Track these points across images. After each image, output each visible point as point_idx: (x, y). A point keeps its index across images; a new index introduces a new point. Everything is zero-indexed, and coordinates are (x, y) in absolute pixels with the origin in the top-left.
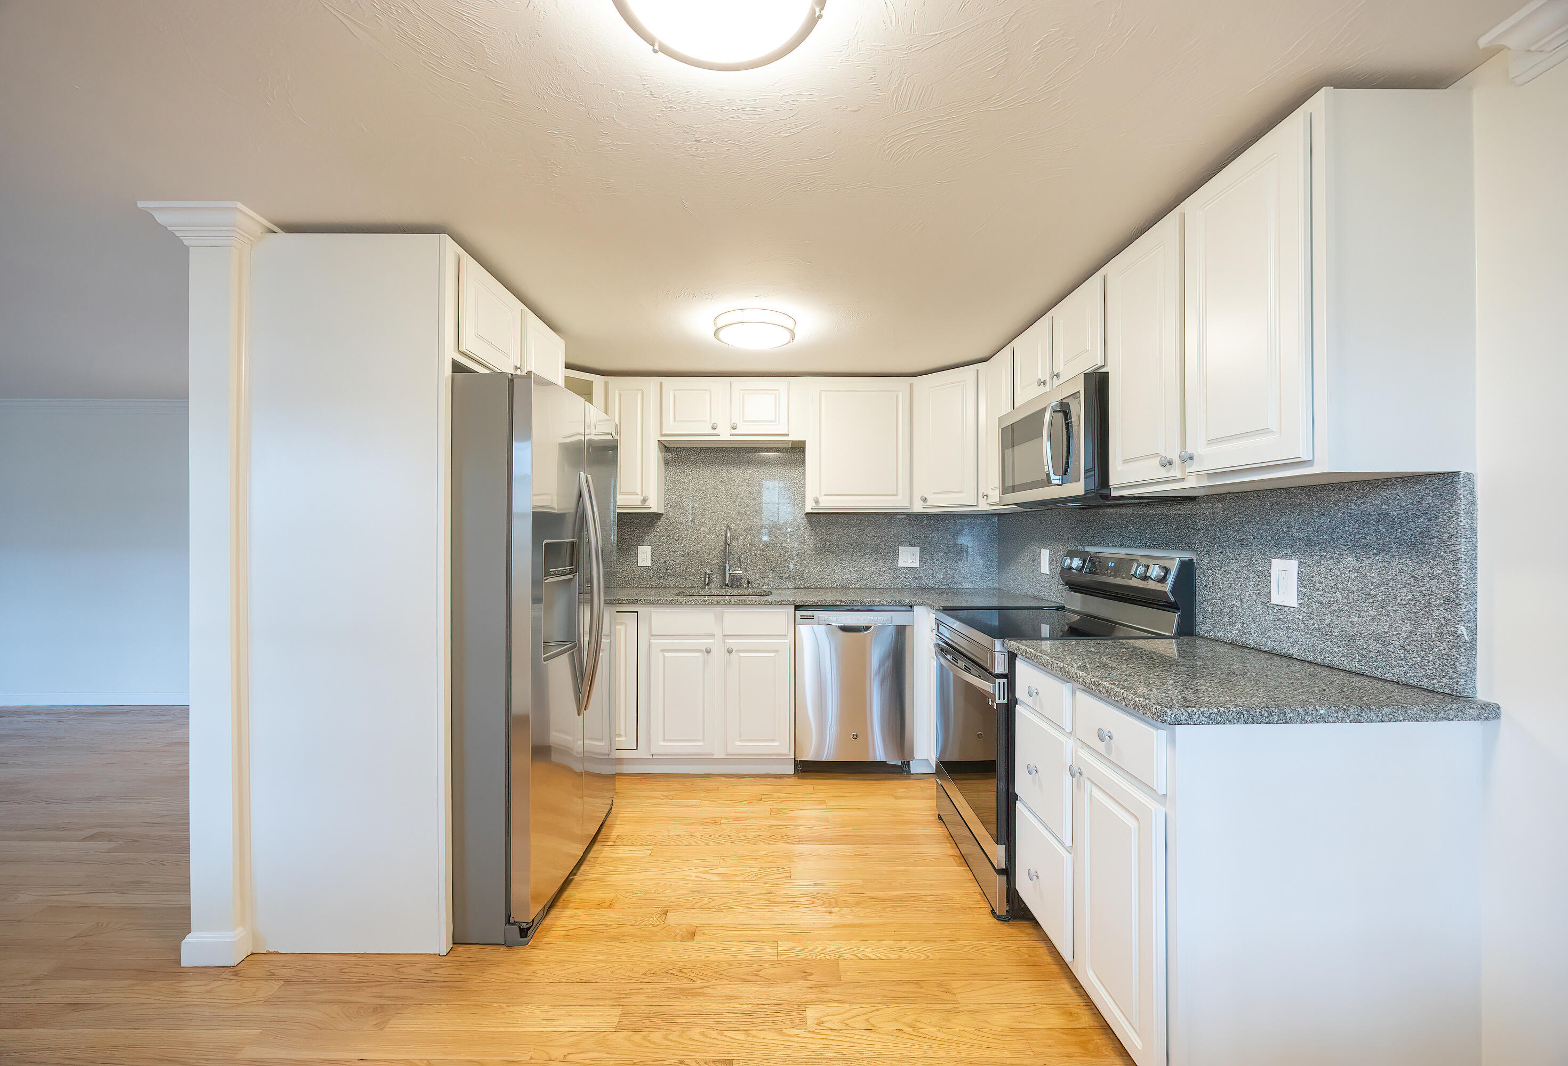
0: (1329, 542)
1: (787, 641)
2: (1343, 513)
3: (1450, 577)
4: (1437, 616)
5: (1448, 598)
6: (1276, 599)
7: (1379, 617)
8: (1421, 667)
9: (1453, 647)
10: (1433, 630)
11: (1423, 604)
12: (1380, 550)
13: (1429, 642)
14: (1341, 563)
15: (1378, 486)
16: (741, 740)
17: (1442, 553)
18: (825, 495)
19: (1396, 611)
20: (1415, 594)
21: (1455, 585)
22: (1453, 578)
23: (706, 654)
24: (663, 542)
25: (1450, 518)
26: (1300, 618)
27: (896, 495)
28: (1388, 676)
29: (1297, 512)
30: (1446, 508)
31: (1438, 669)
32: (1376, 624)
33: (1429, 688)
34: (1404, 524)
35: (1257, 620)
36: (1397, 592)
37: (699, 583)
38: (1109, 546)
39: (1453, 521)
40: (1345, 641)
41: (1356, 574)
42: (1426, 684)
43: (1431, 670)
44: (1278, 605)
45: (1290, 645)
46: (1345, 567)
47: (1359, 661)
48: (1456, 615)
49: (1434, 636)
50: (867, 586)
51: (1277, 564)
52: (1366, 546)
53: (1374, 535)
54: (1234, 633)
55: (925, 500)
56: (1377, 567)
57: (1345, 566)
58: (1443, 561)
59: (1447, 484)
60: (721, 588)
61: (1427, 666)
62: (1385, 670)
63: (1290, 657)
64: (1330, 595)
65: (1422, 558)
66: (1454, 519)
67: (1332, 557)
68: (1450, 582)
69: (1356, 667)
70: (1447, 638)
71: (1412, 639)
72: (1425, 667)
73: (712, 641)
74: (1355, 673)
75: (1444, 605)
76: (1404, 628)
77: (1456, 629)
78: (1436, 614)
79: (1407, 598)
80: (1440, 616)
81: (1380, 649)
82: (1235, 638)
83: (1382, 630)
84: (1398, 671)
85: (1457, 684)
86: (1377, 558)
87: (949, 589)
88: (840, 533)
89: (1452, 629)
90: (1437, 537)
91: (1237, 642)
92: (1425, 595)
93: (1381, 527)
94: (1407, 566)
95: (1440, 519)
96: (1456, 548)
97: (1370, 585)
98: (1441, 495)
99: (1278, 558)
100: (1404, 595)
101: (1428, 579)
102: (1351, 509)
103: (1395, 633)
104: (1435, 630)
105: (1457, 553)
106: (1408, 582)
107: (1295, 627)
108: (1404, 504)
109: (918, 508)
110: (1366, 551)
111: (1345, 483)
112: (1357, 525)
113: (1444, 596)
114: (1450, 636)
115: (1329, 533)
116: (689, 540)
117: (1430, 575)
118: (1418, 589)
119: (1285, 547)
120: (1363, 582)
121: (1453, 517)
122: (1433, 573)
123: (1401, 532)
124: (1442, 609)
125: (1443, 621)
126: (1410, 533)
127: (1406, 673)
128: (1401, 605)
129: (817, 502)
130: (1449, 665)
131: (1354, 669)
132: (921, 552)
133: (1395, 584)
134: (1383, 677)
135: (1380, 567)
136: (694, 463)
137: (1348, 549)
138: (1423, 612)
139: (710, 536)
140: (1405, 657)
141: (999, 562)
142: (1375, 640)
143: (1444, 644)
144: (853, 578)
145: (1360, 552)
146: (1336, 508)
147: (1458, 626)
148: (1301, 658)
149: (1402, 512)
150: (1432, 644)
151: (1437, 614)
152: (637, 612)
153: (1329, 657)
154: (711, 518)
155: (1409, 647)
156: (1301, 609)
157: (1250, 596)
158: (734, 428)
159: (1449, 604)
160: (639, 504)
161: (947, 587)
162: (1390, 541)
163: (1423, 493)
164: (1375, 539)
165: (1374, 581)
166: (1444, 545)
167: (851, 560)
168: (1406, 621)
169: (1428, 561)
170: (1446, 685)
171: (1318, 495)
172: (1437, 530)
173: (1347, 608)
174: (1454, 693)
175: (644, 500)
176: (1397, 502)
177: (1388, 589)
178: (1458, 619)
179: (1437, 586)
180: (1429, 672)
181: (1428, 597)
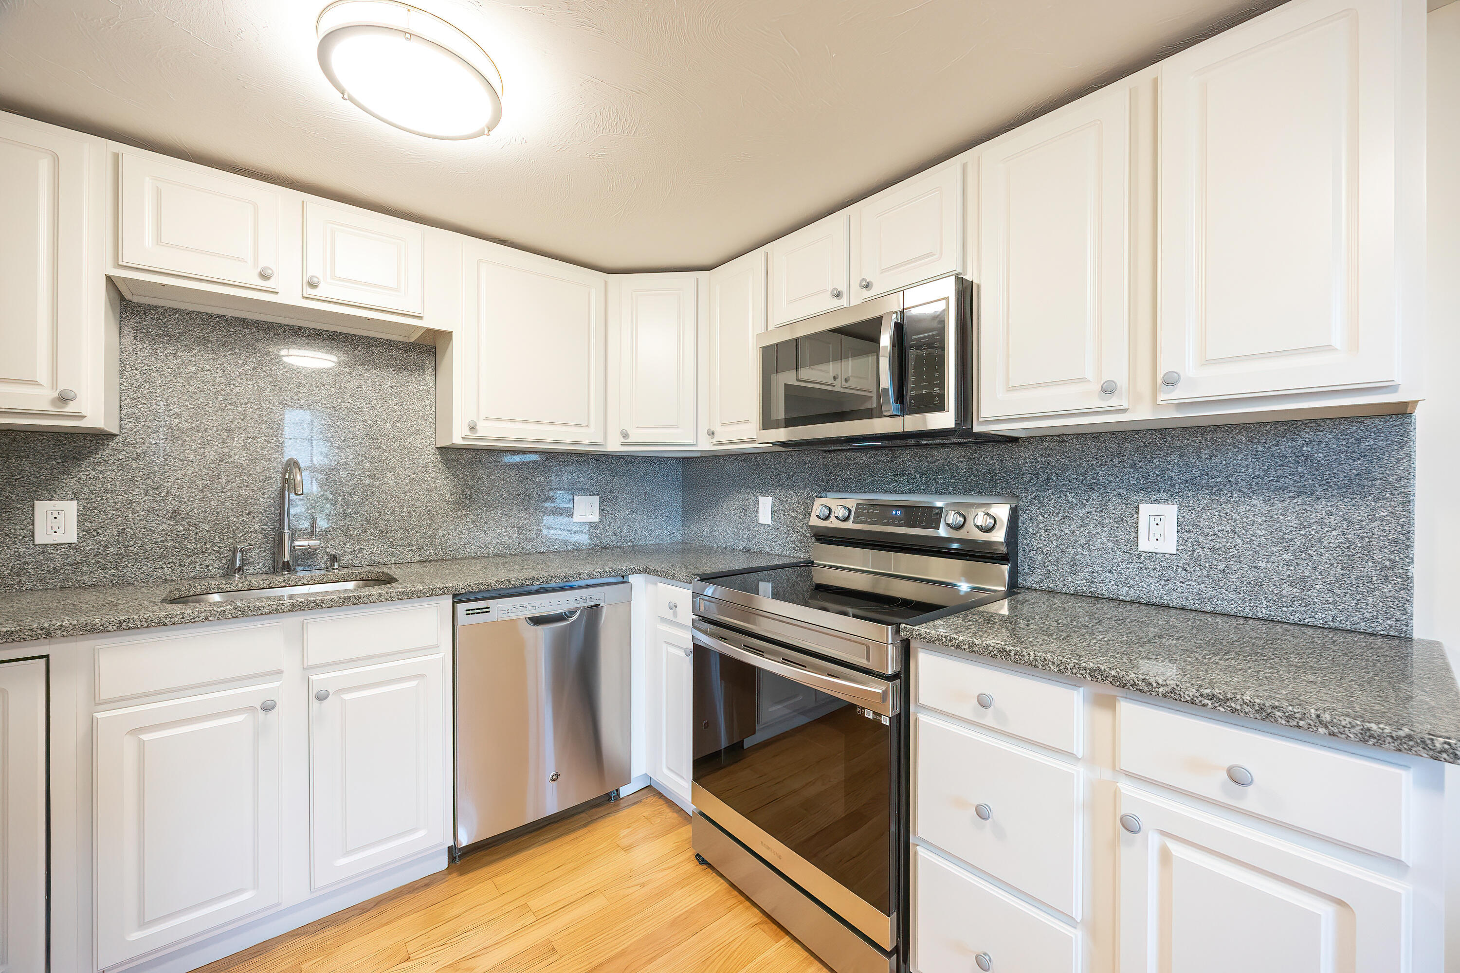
0: (1225, 486)
1: (441, 655)
2: (1246, 455)
3: (1398, 519)
4: (1379, 558)
5: (1396, 540)
6: (1145, 545)
7: (1296, 561)
8: (1356, 611)
9: (1401, 589)
10: (1373, 573)
11: (1361, 547)
12: (1300, 492)
13: (1368, 585)
14: (1242, 507)
15: (1297, 427)
16: (348, 853)
17: (1388, 495)
18: (487, 419)
19: (1322, 555)
20: (1349, 537)
21: (1405, 527)
22: (1403, 519)
23: (261, 714)
24: (114, 492)
25: (1398, 460)
26: (1181, 564)
27: (587, 426)
28: (1309, 621)
29: (1176, 454)
30: (1393, 450)
31: (1381, 612)
32: (1292, 568)
33: (1367, 632)
34: (1334, 466)
35: (1114, 568)
36: (1323, 535)
37: (213, 565)
38: (873, 492)
39: (1404, 463)
40: (1247, 587)
41: (1263, 518)
42: (1364, 628)
43: (1371, 612)
44: (1146, 552)
45: (1165, 593)
46: (1249, 511)
47: (1267, 607)
48: (1406, 557)
49: (1374, 578)
50: (532, 550)
51: (1146, 509)
52: (1279, 489)
53: (1290, 477)
54: (1080, 582)
55: (625, 435)
56: (1294, 511)
57: (1247, 509)
58: (1388, 504)
59: (1395, 426)
60: (274, 572)
61: (1364, 609)
62: (1305, 615)
63: (1165, 606)
64: (1225, 540)
65: (1359, 500)
66: (1405, 461)
67: (1229, 501)
68: (1398, 524)
69: (1262, 612)
70: (1393, 580)
71: (1343, 582)
72: (1362, 610)
73: (277, 684)
74: (1261, 619)
75: (1389, 547)
76: (1333, 572)
77: (1406, 571)
78: (1378, 556)
79: (1337, 541)
80: (1384, 558)
81: (1297, 594)
82: (1079, 588)
83: (1302, 574)
84: (1324, 616)
85: (1407, 625)
86: (1295, 501)
87: (633, 546)
88: (493, 477)
89: (1401, 571)
90: (1381, 479)
91: (1084, 592)
92: (1362, 538)
93: (1300, 469)
94: (1337, 509)
95: (1385, 461)
96: (1406, 490)
97: (1283, 529)
98: (1387, 436)
99: (1147, 502)
100: (1334, 538)
101: (1367, 521)
102: (1257, 451)
103: (1319, 577)
104: (1378, 573)
105: (1409, 494)
106: (1339, 525)
107: (1172, 574)
108: (1335, 446)
109: (614, 445)
110: (1279, 495)
111: (1249, 424)
112: (1266, 467)
113: (1390, 538)
114: (1397, 578)
115: (1224, 476)
116: (189, 487)
117: (1370, 517)
118: (1353, 532)
119: (1159, 491)
120: (1273, 525)
121: (1402, 459)
122: (1375, 515)
123: (1329, 474)
124: (1387, 551)
125: (1387, 563)
126: (1342, 475)
127: (1334, 617)
128: (1328, 548)
129: (473, 428)
130: (1396, 607)
131: (1260, 615)
132: (601, 502)
133: (1320, 527)
134: (1302, 623)
135: (1300, 510)
136: (204, 342)
137: (1251, 492)
138: (1359, 555)
139: (243, 481)
140: (1333, 601)
141: (684, 513)
142: (1291, 585)
143: (1390, 586)
144: (513, 541)
145: (1270, 495)
146: (1236, 450)
147: (1409, 568)
148: (1181, 607)
149: (1332, 454)
150: (1372, 586)
151: (1380, 557)
152: (47, 657)
153: (1222, 604)
154: (245, 448)
155: (1339, 591)
156: (1182, 555)
157: (1102, 543)
158: (313, 285)
159: (1396, 546)
160: (46, 407)
161: (631, 544)
162: (1313, 484)
163: (1362, 434)
164: (1292, 482)
165: (1290, 524)
166: (1390, 487)
167: (508, 516)
168: (1335, 565)
169: (1368, 503)
170: (1392, 626)
171: (1209, 437)
172: (1381, 472)
173: (1249, 553)
174: (1403, 635)
175: (64, 399)
176: (1325, 443)
177: (1310, 532)
178: (1408, 561)
179: (1379, 529)
180: (1368, 615)
181: (1367, 540)
